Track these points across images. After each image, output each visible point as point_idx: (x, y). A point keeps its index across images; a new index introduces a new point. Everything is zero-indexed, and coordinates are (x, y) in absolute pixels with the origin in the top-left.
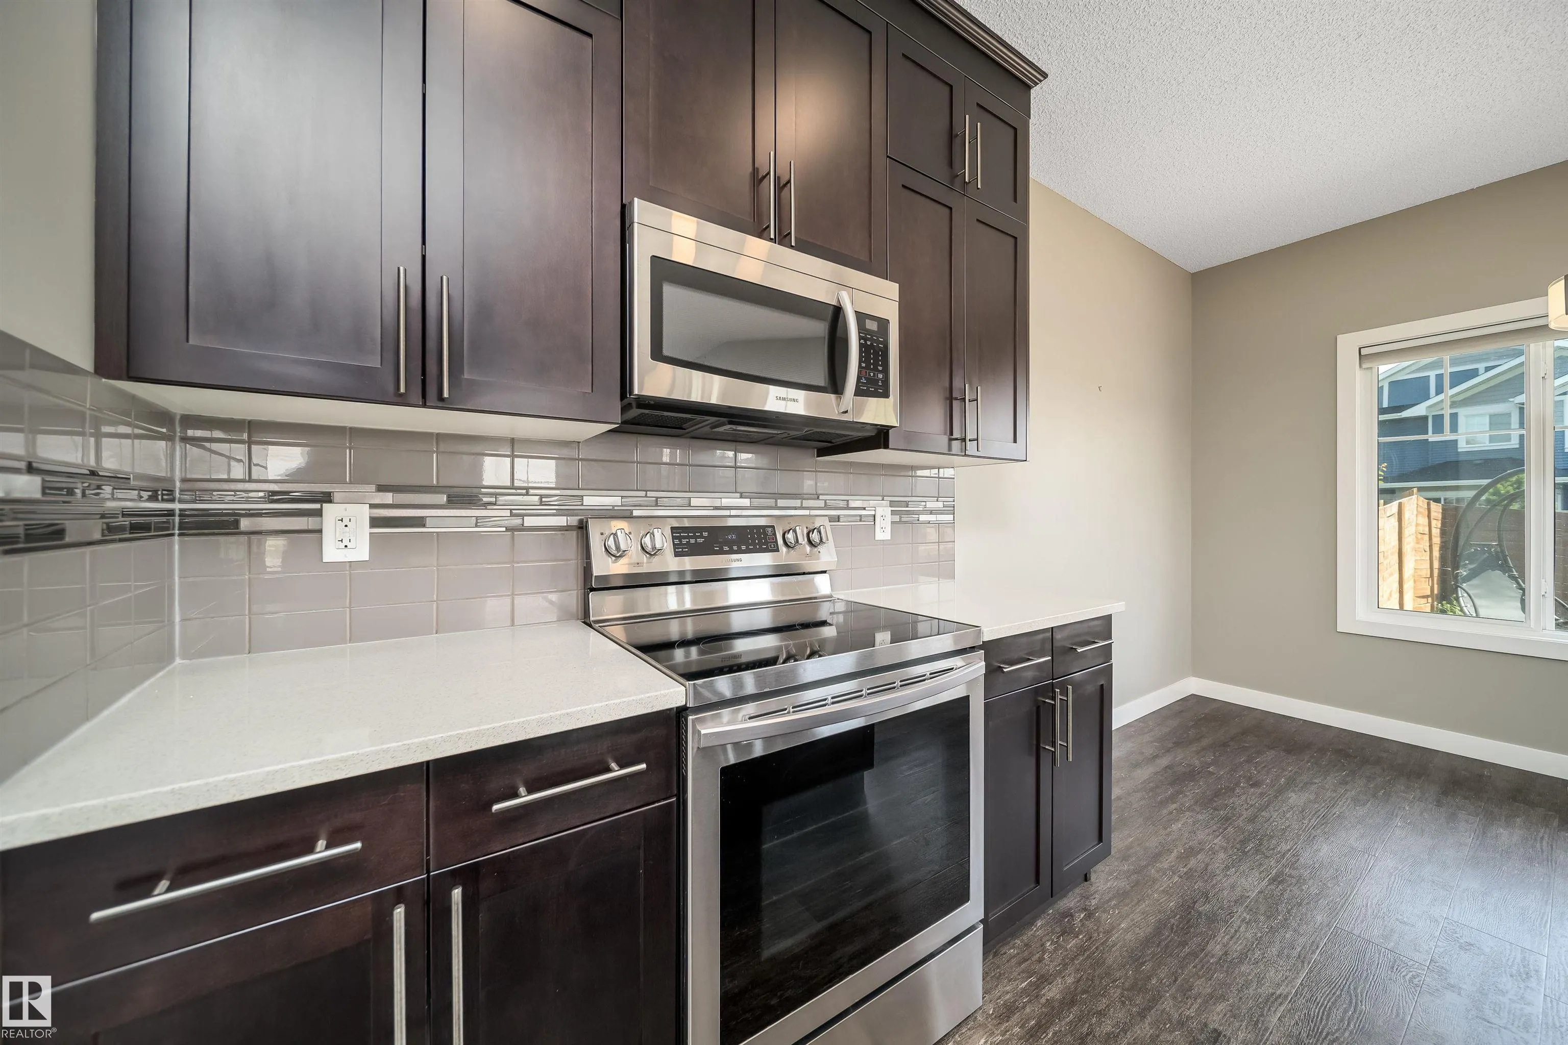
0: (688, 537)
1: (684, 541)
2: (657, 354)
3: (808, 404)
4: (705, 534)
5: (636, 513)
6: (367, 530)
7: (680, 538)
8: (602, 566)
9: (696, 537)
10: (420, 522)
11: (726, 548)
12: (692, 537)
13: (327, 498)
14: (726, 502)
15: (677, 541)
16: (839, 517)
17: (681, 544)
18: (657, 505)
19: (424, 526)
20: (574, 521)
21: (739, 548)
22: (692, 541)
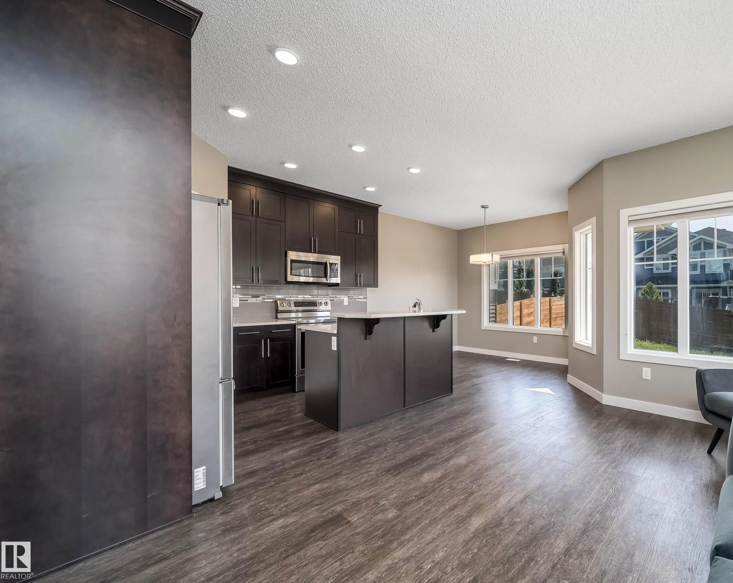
2: (291, 274)
4: (300, 303)
5: (286, 299)
7: (296, 304)
8: (280, 308)
9: (298, 303)
10: (247, 300)
11: (305, 306)
14: (306, 297)
16: (334, 300)
18: (291, 297)
19: (248, 301)
20: (274, 300)
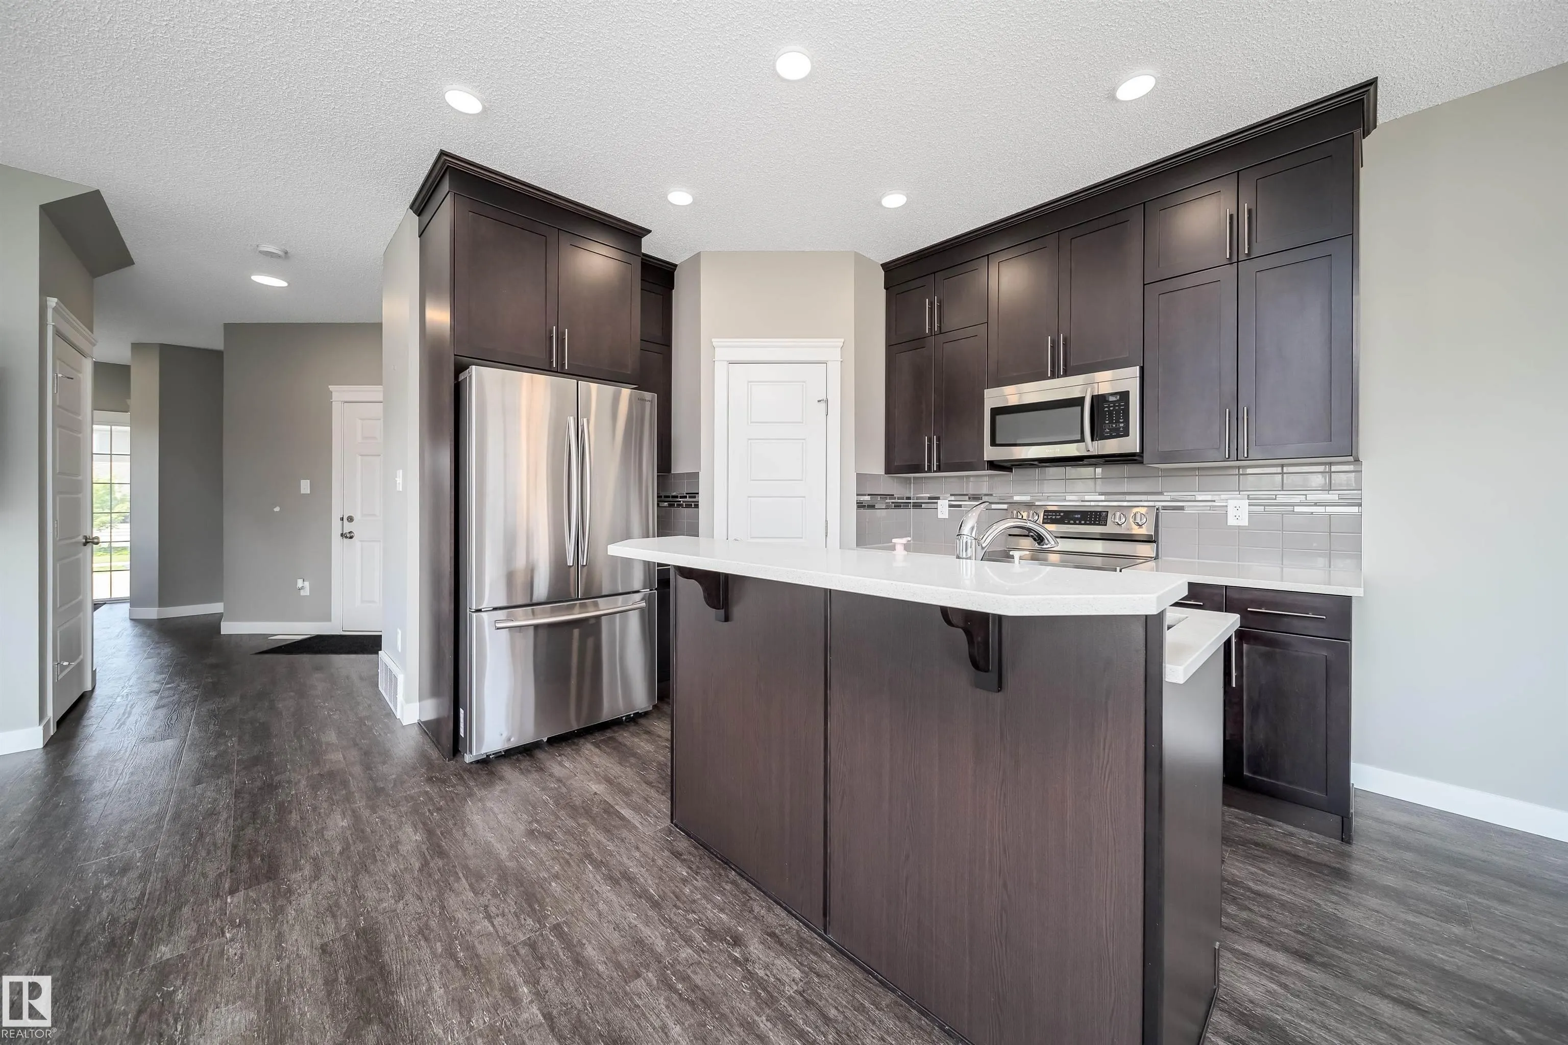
0: (1052, 515)
1: (1049, 517)
2: (993, 443)
3: (1078, 450)
4: (1062, 514)
6: (947, 508)
7: (1047, 516)
9: (1057, 516)
11: (1072, 522)
12: (1054, 515)
13: (938, 498)
14: (1088, 498)
15: (1045, 517)
17: (1047, 518)
21: (1080, 522)
22: (1054, 517)
